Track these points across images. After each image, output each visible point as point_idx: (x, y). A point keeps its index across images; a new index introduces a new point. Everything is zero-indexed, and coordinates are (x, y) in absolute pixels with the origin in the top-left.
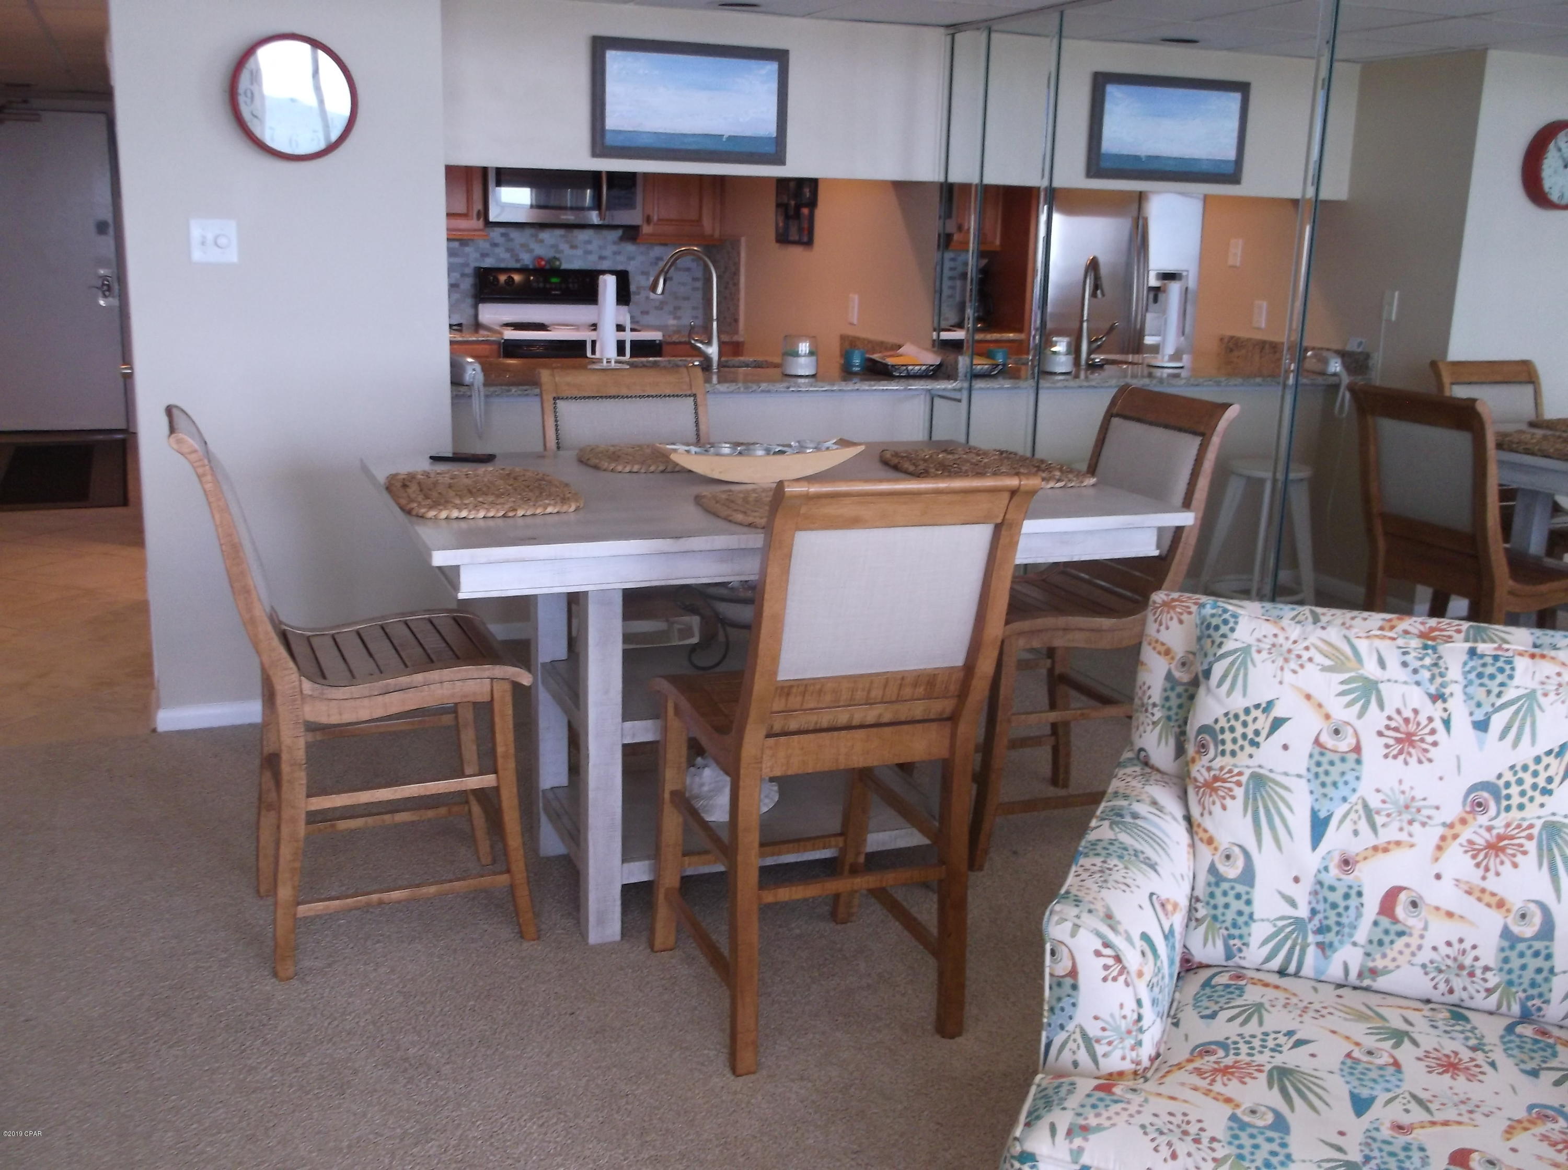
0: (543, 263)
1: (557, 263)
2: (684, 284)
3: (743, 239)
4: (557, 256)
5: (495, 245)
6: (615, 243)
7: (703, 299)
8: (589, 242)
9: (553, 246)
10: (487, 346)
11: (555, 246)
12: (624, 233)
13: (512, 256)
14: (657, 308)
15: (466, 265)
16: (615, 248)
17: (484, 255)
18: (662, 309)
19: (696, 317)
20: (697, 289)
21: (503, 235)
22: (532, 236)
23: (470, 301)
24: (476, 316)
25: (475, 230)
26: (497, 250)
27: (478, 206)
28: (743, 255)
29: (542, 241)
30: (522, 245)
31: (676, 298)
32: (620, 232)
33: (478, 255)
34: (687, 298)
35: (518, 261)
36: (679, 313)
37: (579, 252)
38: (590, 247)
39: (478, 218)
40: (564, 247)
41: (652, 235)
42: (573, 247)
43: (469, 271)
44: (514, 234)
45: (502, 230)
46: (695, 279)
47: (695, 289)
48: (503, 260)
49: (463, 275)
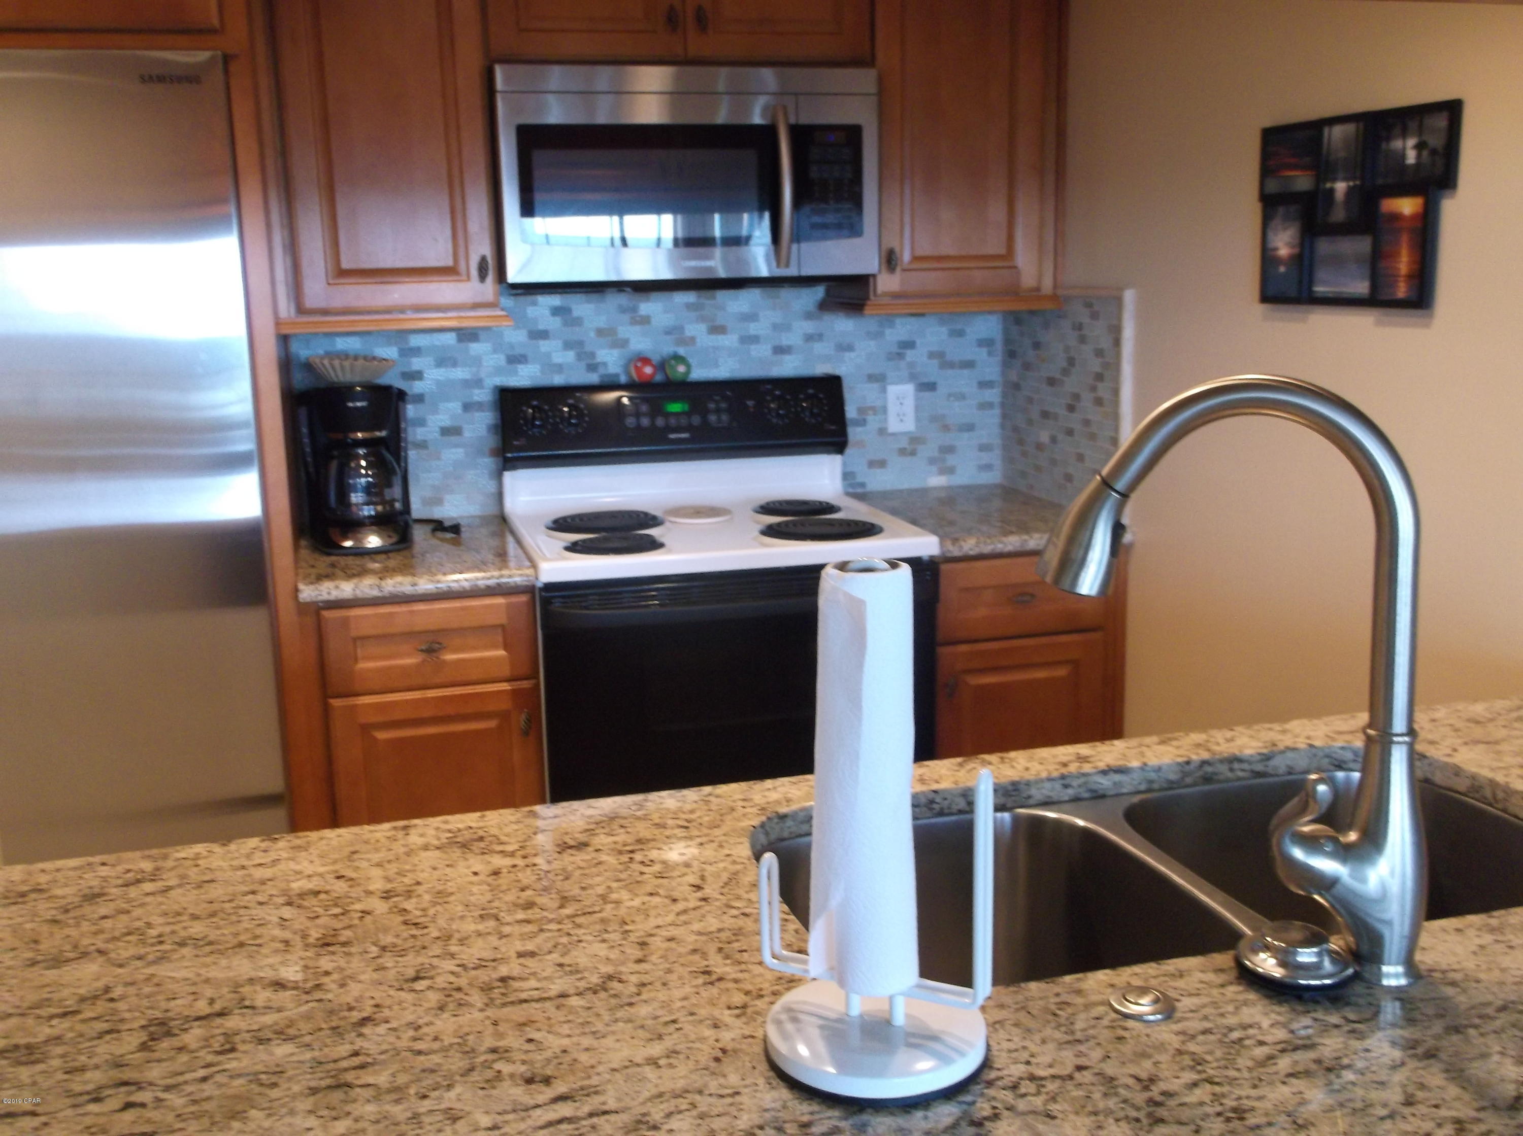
0: (648, 370)
1: (681, 369)
2: (962, 397)
3: (1129, 297)
4: (681, 351)
5: (543, 335)
6: (808, 316)
7: (1003, 426)
8: (751, 317)
9: (668, 332)
10: (500, 600)
11: (674, 331)
12: (828, 292)
13: (580, 357)
14: (902, 452)
15: (478, 383)
16: (809, 327)
17: (515, 359)
18: (913, 453)
19: (988, 467)
20: (990, 405)
21: (556, 311)
22: (623, 310)
23: (489, 462)
24: (500, 496)
25: (476, 306)
26: (545, 346)
27: (482, 247)
28: (1128, 333)
29: (645, 320)
30: (600, 332)
31: (946, 428)
32: (819, 292)
33: (500, 359)
34: (970, 428)
35: (592, 368)
36: (951, 460)
37: (729, 340)
38: (753, 328)
39: (483, 276)
40: (697, 330)
41: (896, 296)
42: (717, 329)
43: (483, 395)
44: (582, 306)
45: (555, 300)
46: (984, 385)
47: (985, 406)
48: (560, 368)
49: (467, 407)
